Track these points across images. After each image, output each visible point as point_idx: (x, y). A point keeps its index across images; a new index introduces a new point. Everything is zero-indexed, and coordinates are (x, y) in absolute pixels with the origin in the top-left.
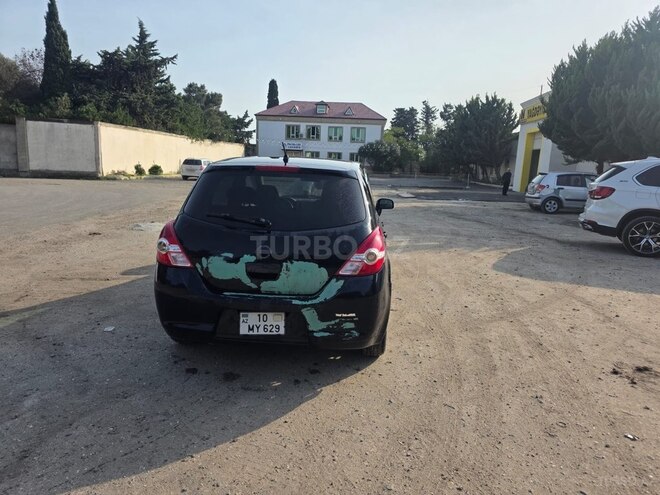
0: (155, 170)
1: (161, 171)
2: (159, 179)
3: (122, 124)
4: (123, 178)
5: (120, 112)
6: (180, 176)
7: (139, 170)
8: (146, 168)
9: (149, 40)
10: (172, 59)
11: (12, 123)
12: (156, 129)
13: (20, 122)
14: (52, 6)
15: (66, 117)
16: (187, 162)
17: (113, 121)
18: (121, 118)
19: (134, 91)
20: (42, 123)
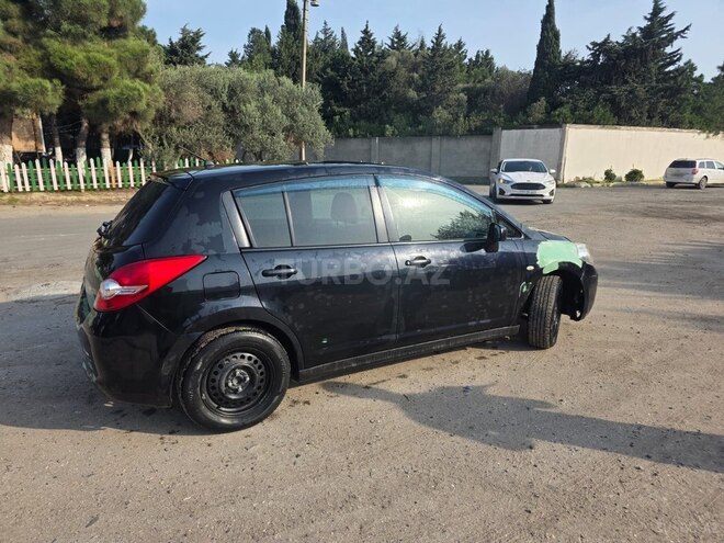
0: (634, 176)
1: (642, 176)
2: (637, 186)
3: (597, 124)
4: (583, 185)
5: (600, 110)
6: (662, 182)
7: (609, 176)
8: (621, 173)
9: (664, 14)
10: (683, 31)
11: (491, 134)
12: (649, 125)
13: (497, 131)
14: (550, 8)
15: (538, 123)
16: (676, 164)
17: (587, 121)
18: (597, 117)
19: (626, 82)
20: (514, 131)
